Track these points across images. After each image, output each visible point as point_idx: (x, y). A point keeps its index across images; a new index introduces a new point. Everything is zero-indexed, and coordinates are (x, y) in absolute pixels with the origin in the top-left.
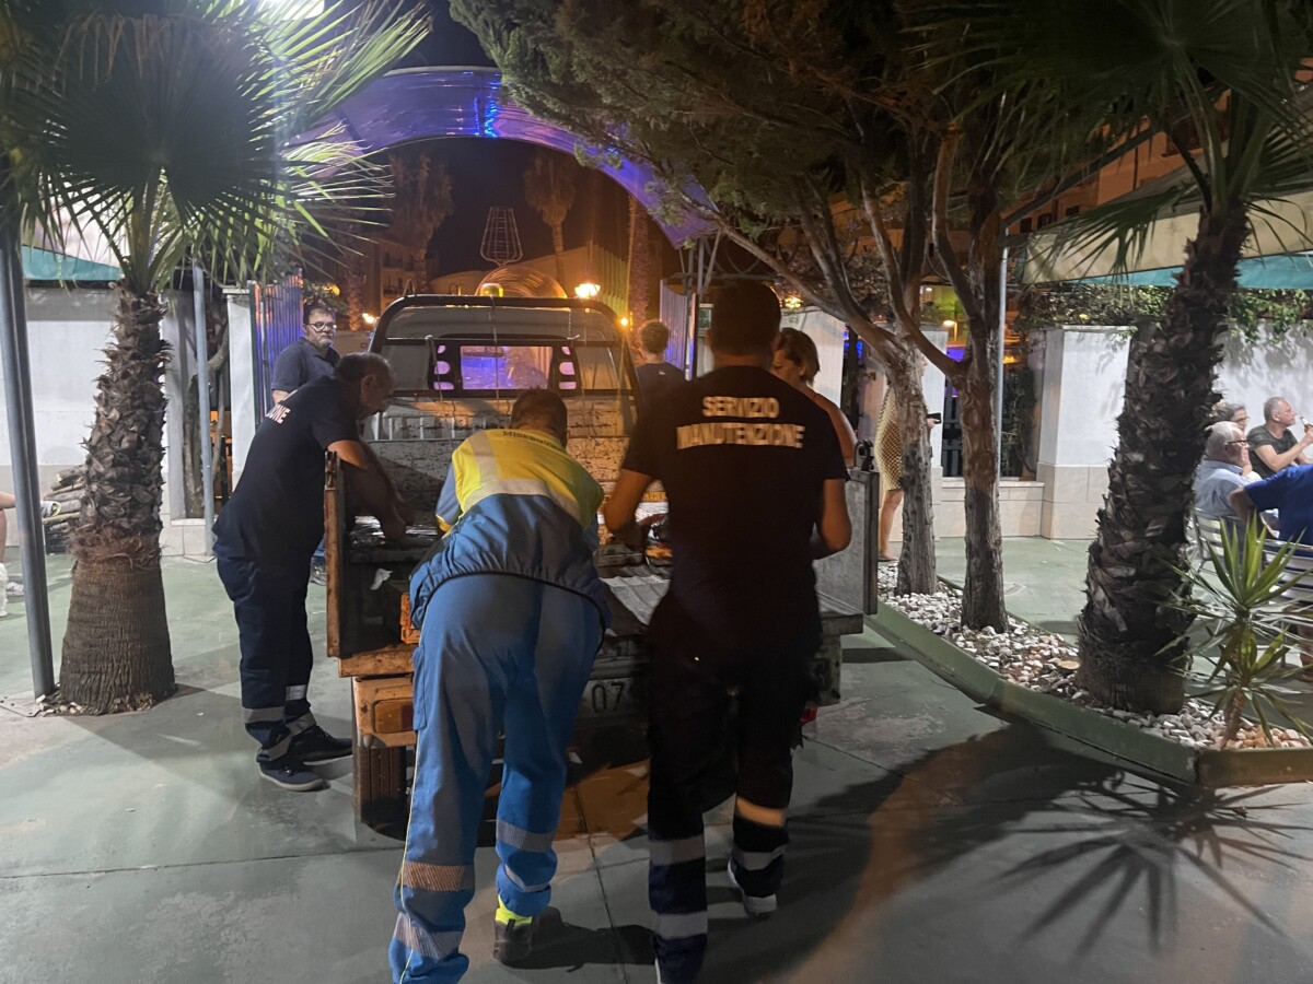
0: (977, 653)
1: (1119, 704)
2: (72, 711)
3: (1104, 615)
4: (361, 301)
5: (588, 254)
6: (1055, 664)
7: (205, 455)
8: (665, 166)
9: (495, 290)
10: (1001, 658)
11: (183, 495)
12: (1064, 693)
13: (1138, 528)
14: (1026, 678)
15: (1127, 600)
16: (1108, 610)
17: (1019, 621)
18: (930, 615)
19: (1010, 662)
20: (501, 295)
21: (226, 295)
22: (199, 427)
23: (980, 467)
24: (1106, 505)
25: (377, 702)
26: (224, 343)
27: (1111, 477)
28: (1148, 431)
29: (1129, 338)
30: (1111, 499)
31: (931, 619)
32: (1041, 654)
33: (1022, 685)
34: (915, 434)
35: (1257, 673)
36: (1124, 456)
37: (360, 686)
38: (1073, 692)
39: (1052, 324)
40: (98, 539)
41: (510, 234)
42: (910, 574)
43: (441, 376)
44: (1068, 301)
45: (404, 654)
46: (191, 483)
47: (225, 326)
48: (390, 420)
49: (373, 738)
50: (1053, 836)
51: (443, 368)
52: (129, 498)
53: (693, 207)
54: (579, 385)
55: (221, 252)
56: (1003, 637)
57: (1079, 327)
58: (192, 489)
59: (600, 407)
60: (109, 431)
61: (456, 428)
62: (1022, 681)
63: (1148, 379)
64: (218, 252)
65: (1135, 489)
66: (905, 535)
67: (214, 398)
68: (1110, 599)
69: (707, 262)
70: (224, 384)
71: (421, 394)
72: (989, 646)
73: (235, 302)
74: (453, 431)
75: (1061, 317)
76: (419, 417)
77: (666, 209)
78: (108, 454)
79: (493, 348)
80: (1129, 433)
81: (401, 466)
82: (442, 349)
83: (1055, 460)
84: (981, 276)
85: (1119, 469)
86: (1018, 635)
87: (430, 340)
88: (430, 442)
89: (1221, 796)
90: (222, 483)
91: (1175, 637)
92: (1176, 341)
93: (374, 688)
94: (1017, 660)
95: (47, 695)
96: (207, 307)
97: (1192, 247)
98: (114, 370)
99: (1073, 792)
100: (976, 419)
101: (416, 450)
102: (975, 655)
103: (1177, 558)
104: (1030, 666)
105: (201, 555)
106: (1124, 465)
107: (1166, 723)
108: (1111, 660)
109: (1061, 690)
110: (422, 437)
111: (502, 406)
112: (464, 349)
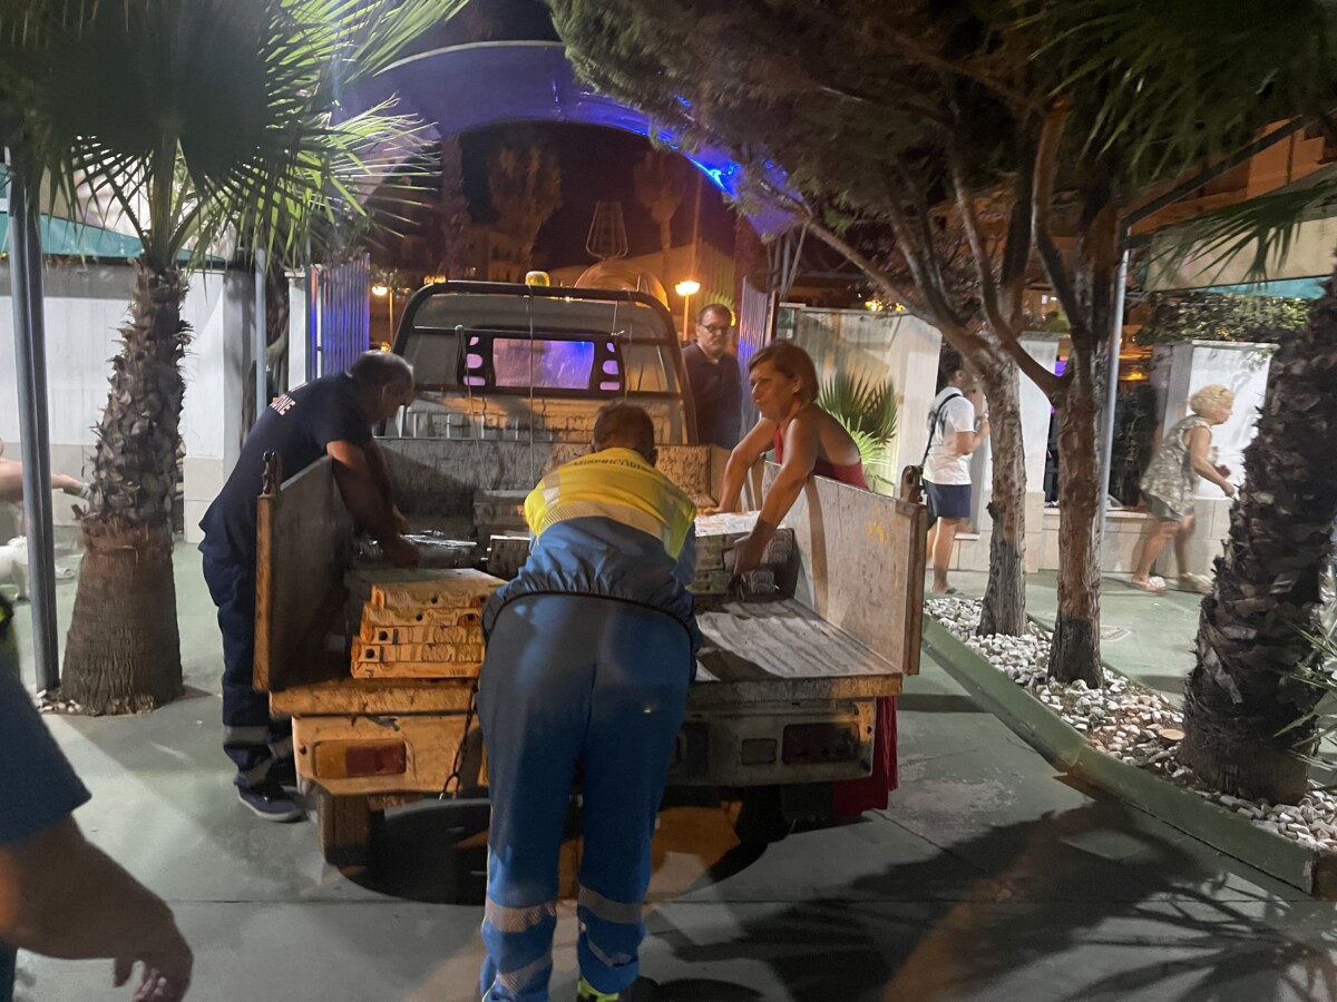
0: (1063, 711)
1: (1228, 788)
2: (71, 709)
3: (1215, 683)
6: (1155, 731)
9: (540, 279)
10: (1091, 719)
12: (1162, 769)
13: (1262, 581)
14: (1118, 747)
15: (1245, 666)
16: (1220, 676)
17: (1118, 675)
18: (1014, 661)
19: (1102, 725)
20: (548, 285)
21: (288, 278)
23: (1078, 498)
24: (1225, 552)
25: (318, 744)
26: (286, 328)
27: (1233, 520)
28: (1279, 468)
29: (1270, 356)
30: (1231, 546)
31: (1015, 666)
32: (1140, 718)
33: (1113, 754)
34: (1009, 456)
36: (1249, 496)
38: (1174, 769)
39: (1180, 338)
40: (104, 529)
41: (616, 229)
42: (995, 612)
43: (471, 370)
44: (1200, 312)
47: (288, 311)
48: (415, 415)
49: (313, 784)
50: (1134, 951)
51: (474, 361)
52: (139, 487)
54: (623, 385)
56: (1095, 693)
57: (1211, 343)
60: (120, 416)
61: (486, 427)
62: (1114, 750)
63: (1284, 406)
65: (1260, 536)
66: (992, 568)
68: (1223, 664)
69: (792, 259)
71: (447, 389)
72: (1078, 703)
73: (295, 285)
74: (483, 431)
75: (1191, 331)
76: (447, 414)
78: (117, 440)
79: (529, 342)
80: (1256, 469)
81: (423, 466)
82: (474, 341)
84: (1090, 279)
85: (1242, 511)
86: (1114, 693)
87: (459, 330)
88: (456, 441)
91: (1300, 715)
92: (1321, 361)
93: (315, 728)
94: (1109, 723)
95: (48, 690)
96: (268, 291)
98: (128, 349)
99: (1163, 895)
100: (1076, 442)
101: (439, 450)
102: (1060, 713)
103: (1308, 622)
104: (1124, 731)
106: (1249, 506)
107: (1283, 816)
108: (1221, 735)
109: (1158, 765)
110: (448, 436)
111: (537, 405)
112: (497, 342)
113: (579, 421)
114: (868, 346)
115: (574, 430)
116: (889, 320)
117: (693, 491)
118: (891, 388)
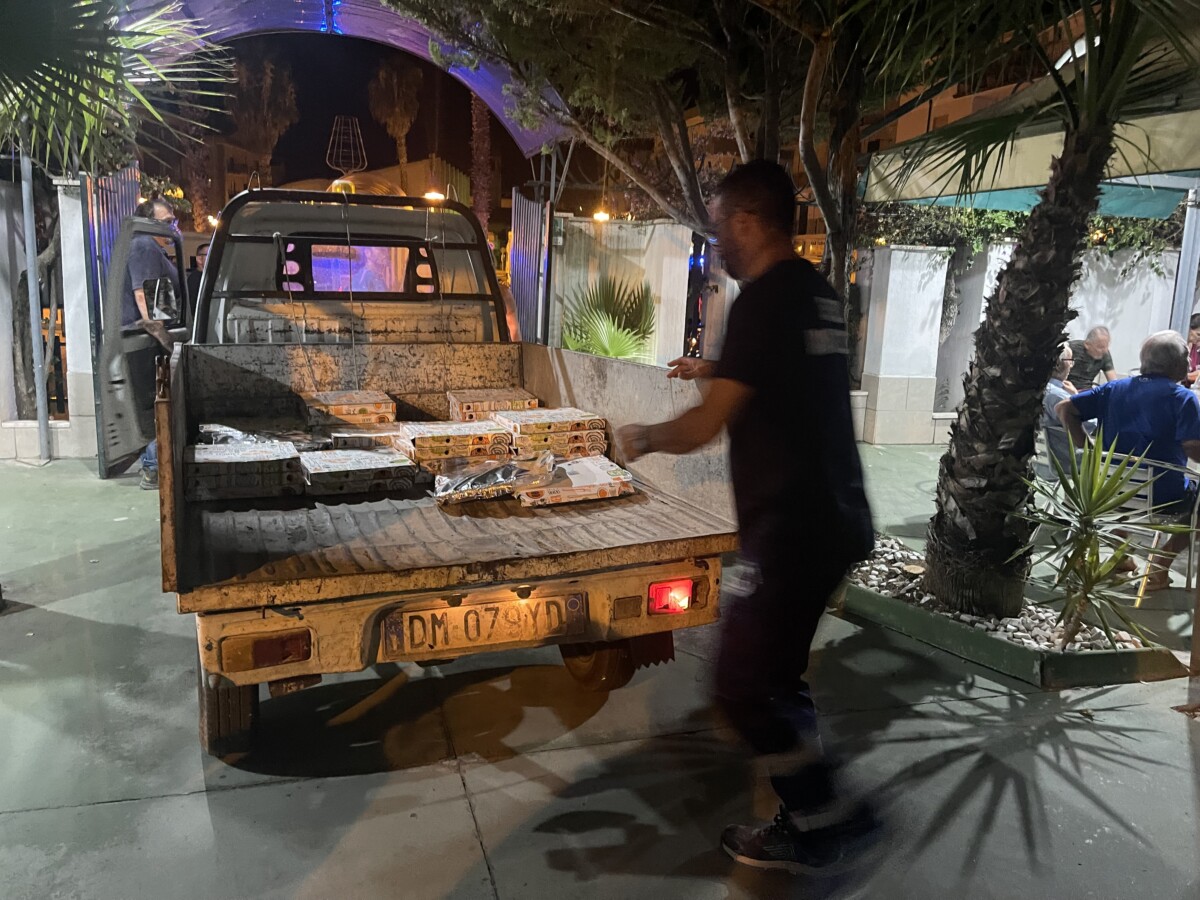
1: (965, 608)
3: (954, 524)
4: (206, 203)
5: (431, 167)
6: (899, 568)
7: (37, 354)
8: (522, 67)
9: (346, 187)
11: (15, 397)
12: (912, 598)
13: (991, 440)
14: (875, 583)
15: (977, 510)
16: (959, 519)
20: (353, 192)
21: (56, 186)
22: (29, 325)
24: (960, 418)
25: (224, 639)
26: (55, 237)
27: (967, 392)
28: (1006, 347)
29: (949, 257)
30: (965, 412)
32: (885, 558)
33: (872, 589)
35: (1099, 579)
36: (979, 370)
37: (203, 622)
38: (921, 597)
41: (355, 144)
43: (291, 276)
44: (894, 222)
45: (254, 586)
46: (22, 384)
47: (56, 220)
48: (236, 322)
49: (219, 678)
50: (919, 745)
51: (292, 268)
53: (551, 111)
54: (437, 288)
55: (43, 133)
57: (904, 247)
58: (23, 390)
59: (460, 312)
61: (307, 331)
62: (872, 586)
63: (1009, 295)
64: (38, 133)
65: (990, 403)
67: (45, 295)
68: (961, 509)
69: (559, 172)
70: (57, 282)
71: (269, 295)
73: (65, 194)
74: (304, 335)
75: (888, 237)
76: (267, 320)
77: (524, 114)
79: (346, 248)
80: (986, 348)
81: (248, 371)
82: (291, 247)
83: (879, 371)
84: (840, 190)
85: (974, 383)
87: (277, 238)
88: (280, 346)
89: (1067, 698)
90: (57, 383)
91: (1020, 546)
92: (1040, 257)
93: (220, 624)
96: (36, 199)
97: (1057, 164)
99: (931, 698)
101: (264, 353)
103: (1026, 470)
104: (876, 570)
105: (35, 458)
106: (981, 379)
107: (1009, 626)
108: (959, 566)
109: (908, 595)
110: (270, 341)
111: (356, 308)
112: (315, 248)
113: (397, 323)
114: (626, 252)
115: (393, 331)
116: (643, 229)
117: (508, 385)
118: (648, 290)
